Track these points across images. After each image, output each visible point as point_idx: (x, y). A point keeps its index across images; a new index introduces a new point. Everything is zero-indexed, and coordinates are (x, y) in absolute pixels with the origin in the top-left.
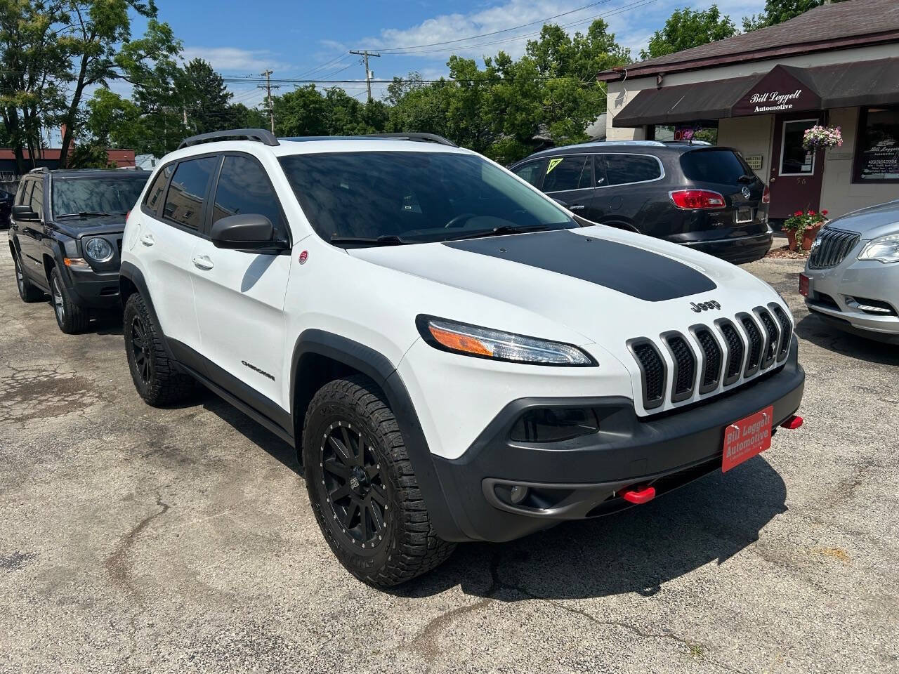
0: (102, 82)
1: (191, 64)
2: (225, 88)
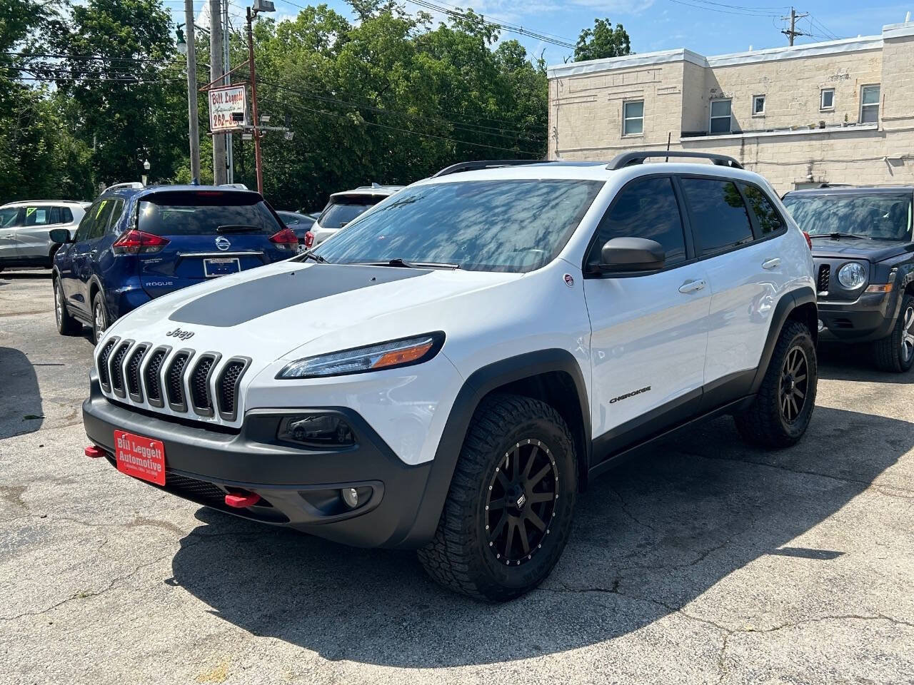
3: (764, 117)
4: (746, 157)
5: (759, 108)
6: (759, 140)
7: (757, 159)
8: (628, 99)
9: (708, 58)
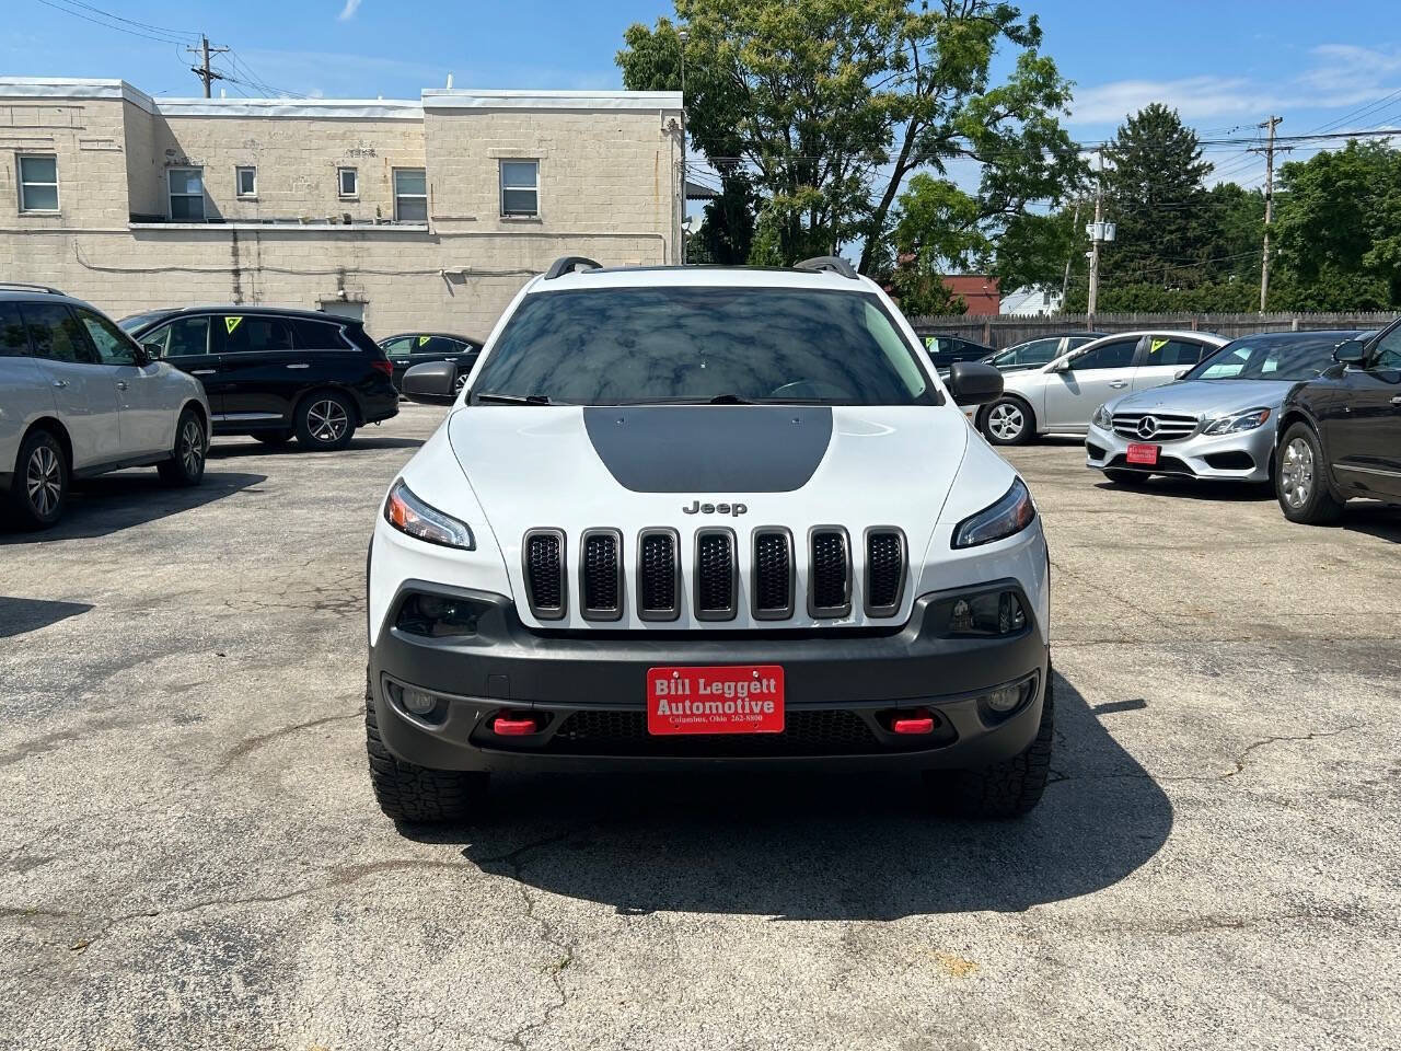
0: (936, 162)
1: (1140, 114)
2: (1199, 154)
3: (256, 201)
4: (241, 259)
5: (248, 187)
6: (260, 235)
7: (259, 263)
8: (24, 151)
9: (157, 100)
